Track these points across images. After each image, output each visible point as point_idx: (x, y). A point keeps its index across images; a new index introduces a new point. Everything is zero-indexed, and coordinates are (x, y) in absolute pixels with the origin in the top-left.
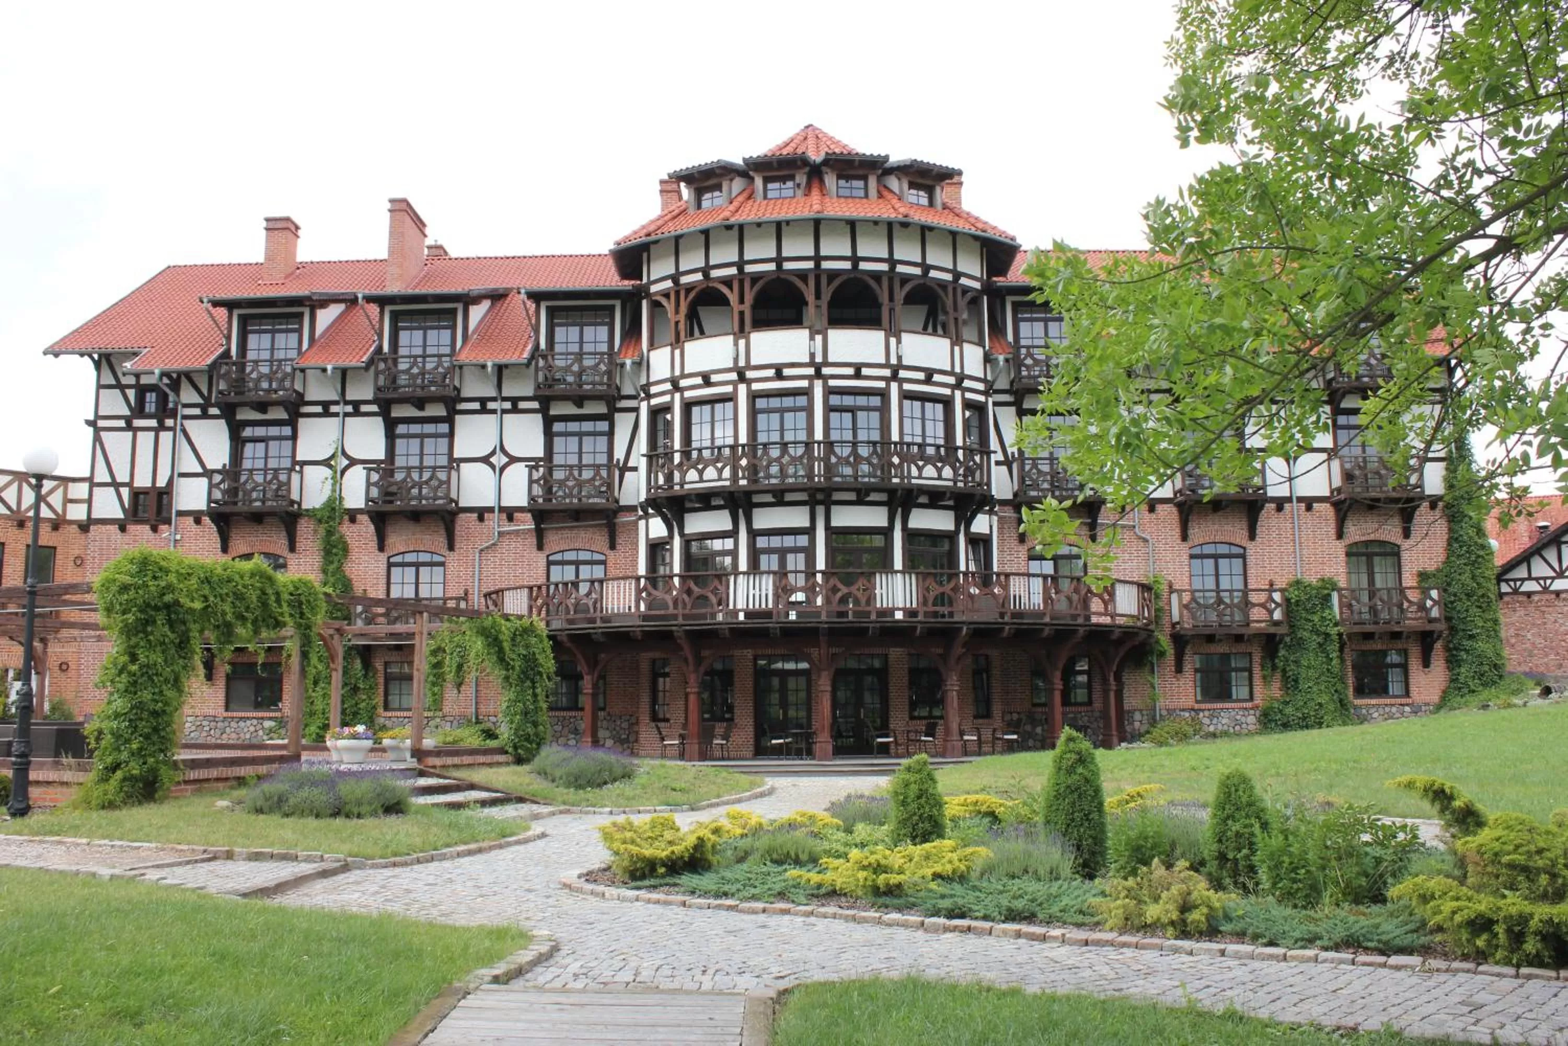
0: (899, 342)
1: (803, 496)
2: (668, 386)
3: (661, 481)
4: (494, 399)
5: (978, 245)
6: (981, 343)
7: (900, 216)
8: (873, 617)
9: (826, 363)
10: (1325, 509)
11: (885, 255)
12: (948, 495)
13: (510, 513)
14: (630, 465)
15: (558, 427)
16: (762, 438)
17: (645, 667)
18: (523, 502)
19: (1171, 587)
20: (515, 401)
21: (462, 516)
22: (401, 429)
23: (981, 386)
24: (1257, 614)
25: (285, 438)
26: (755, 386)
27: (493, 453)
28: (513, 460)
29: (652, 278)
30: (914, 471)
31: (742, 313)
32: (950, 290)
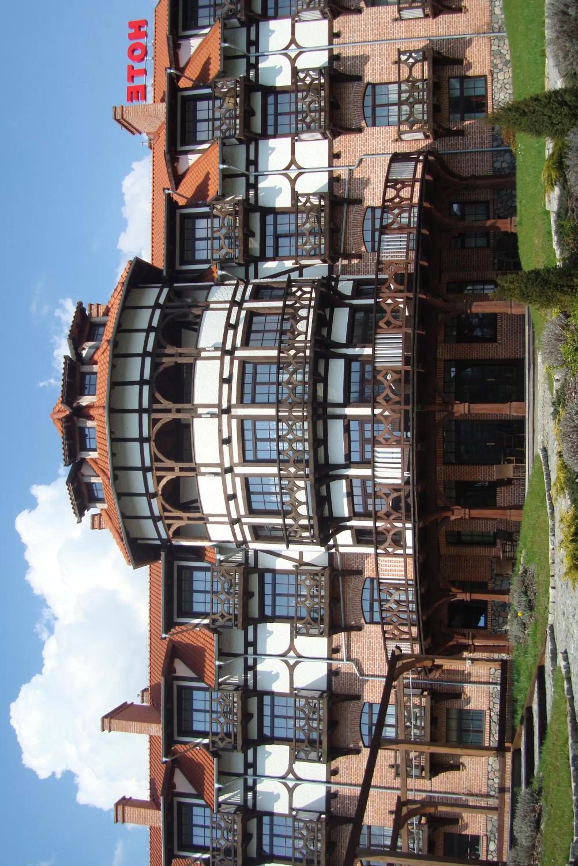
0: (204, 350)
1: (320, 424)
2: (237, 527)
3: (306, 534)
4: (246, 660)
5: (134, 290)
6: (209, 288)
7: (109, 348)
8: (409, 368)
9: (219, 405)
10: (339, 23)
11: (140, 359)
12: (320, 312)
13: (334, 651)
14: (297, 557)
15: (268, 612)
16: (274, 456)
17: (453, 550)
18: (325, 640)
19: (397, 140)
20: (247, 644)
21: (334, 688)
22: (267, 731)
23: (241, 288)
24: (417, 73)
25: (272, 821)
26: (236, 460)
27: (287, 663)
28: (292, 647)
29: (157, 537)
30: (302, 338)
31: (182, 469)
32: (166, 311)
